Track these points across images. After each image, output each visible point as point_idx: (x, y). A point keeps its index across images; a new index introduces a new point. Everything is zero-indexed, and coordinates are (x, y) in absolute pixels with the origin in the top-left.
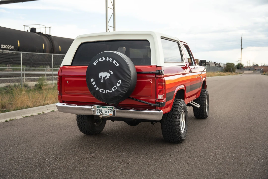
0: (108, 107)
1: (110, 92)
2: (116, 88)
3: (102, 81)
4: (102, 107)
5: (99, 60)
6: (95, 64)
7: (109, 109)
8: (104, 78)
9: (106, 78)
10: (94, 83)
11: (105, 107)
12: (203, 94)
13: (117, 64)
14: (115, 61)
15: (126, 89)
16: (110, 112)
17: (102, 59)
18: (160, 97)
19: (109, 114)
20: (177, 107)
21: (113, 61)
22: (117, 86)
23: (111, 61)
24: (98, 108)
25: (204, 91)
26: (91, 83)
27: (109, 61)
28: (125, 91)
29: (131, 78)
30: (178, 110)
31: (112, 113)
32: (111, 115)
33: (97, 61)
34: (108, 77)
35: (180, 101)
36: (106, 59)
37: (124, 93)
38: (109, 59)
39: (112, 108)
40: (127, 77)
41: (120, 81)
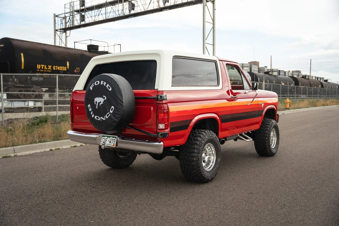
0: (112, 137)
1: (104, 119)
2: (109, 115)
3: (97, 107)
4: (107, 136)
5: (94, 84)
6: (91, 88)
7: (113, 138)
8: (99, 103)
9: (100, 104)
10: (90, 110)
11: (109, 137)
12: (266, 126)
13: (110, 88)
14: (108, 85)
15: (119, 116)
16: (113, 142)
17: (97, 83)
18: (161, 126)
19: (112, 144)
20: (198, 140)
21: (106, 85)
22: (110, 113)
23: (105, 85)
24: (103, 137)
25: (269, 122)
26: (88, 109)
27: (103, 84)
28: (118, 118)
29: (124, 104)
30: (198, 143)
31: (115, 144)
32: (114, 145)
33: (93, 85)
34: (102, 103)
35: (203, 133)
36: (100, 82)
37: (116, 121)
38: (103, 82)
39: (115, 137)
40: (119, 103)
41: (113, 107)
